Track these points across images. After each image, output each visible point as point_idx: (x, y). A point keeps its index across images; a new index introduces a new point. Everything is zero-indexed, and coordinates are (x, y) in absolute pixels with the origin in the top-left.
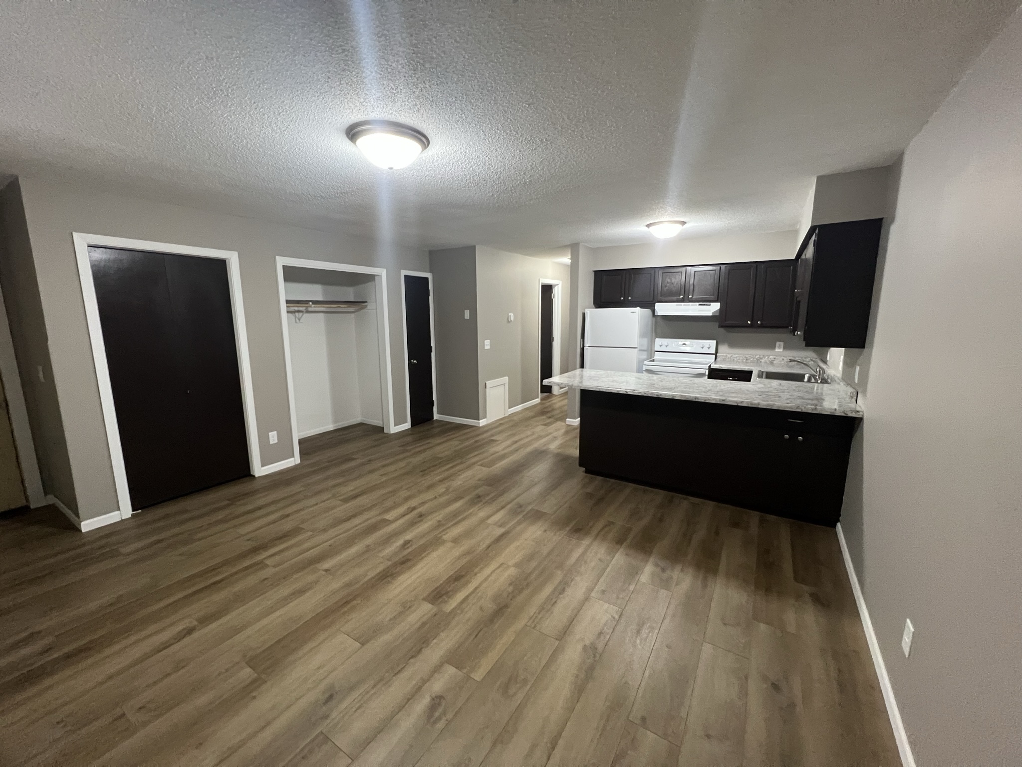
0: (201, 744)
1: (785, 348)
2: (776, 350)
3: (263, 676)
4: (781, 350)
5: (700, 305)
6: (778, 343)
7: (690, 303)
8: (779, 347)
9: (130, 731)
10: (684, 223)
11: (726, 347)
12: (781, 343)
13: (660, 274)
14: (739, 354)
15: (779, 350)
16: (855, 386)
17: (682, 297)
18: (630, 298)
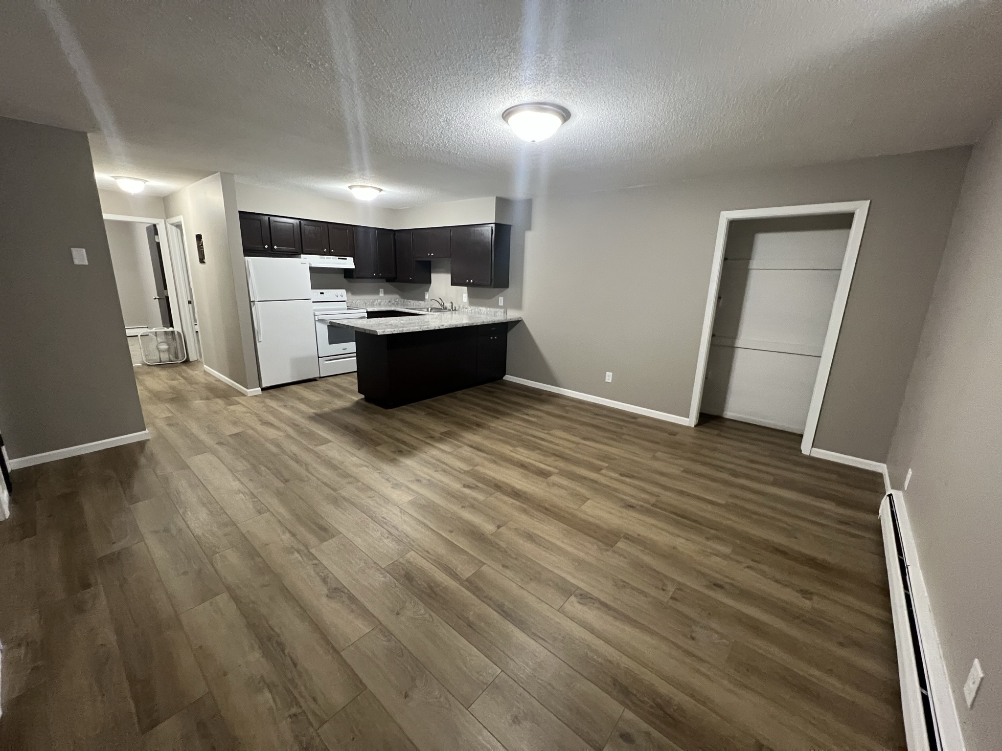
0: (674, 548)
1: (385, 293)
3: (622, 535)
4: (383, 295)
5: (339, 258)
6: (380, 290)
7: (332, 257)
8: (382, 293)
9: (680, 587)
10: (381, 190)
11: (350, 294)
12: (383, 290)
13: (302, 226)
14: (361, 300)
15: (381, 295)
16: (501, 307)
17: (325, 250)
18: (275, 247)
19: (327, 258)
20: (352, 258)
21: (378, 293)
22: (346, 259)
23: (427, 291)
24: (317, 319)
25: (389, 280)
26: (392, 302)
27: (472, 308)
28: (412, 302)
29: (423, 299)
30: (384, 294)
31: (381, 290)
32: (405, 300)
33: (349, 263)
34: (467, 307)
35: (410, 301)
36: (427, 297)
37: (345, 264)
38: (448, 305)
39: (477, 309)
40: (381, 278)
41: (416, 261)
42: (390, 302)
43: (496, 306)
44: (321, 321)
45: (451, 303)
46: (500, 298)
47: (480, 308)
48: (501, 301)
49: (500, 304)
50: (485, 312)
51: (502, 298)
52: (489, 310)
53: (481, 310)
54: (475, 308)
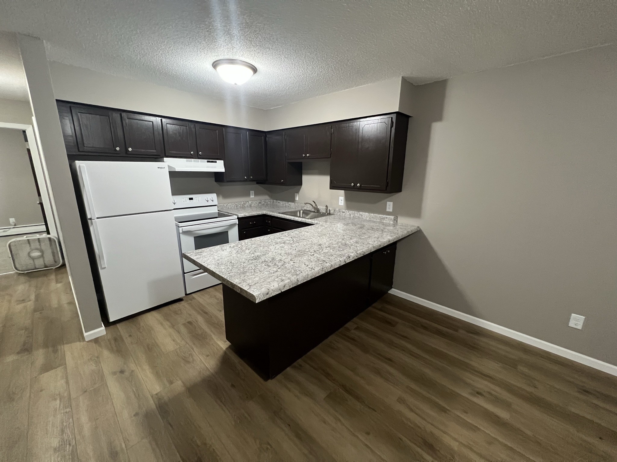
1: (256, 194)
2: (251, 197)
5: (208, 162)
7: (199, 160)
10: (255, 70)
11: (221, 198)
12: (253, 192)
13: (164, 124)
14: (231, 203)
15: (252, 196)
16: (389, 214)
17: (192, 152)
18: (130, 149)
19: (194, 161)
20: (223, 161)
21: (249, 195)
22: (216, 162)
23: (298, 192)
24: (181, 232)
25: (259, 182)
26: (262, 203)
27: (351, 212)
28: (282, 203)
29: (293, 200)
30: (255, 196)
31: (252, 192)
32: (275, 201)
33: (219, 166)
34: (344, 211)
35: (279, 201)
36: (297, 199)
37: (215, 167)
38: (322, 209)
39: (357, 214)
40: (252, 180)
41: (289, 163)
42: (260, 203)
43: (384, 212)
44: (186, 233)
45: (327, 206)
46: (388, 203)
47: (361, 213)
48: (390, 206)
49: (388, 210)
50: (367, 218)
51: (391, 203)
52: (373, 216)
53: (362, 215)
54: (354, 212)
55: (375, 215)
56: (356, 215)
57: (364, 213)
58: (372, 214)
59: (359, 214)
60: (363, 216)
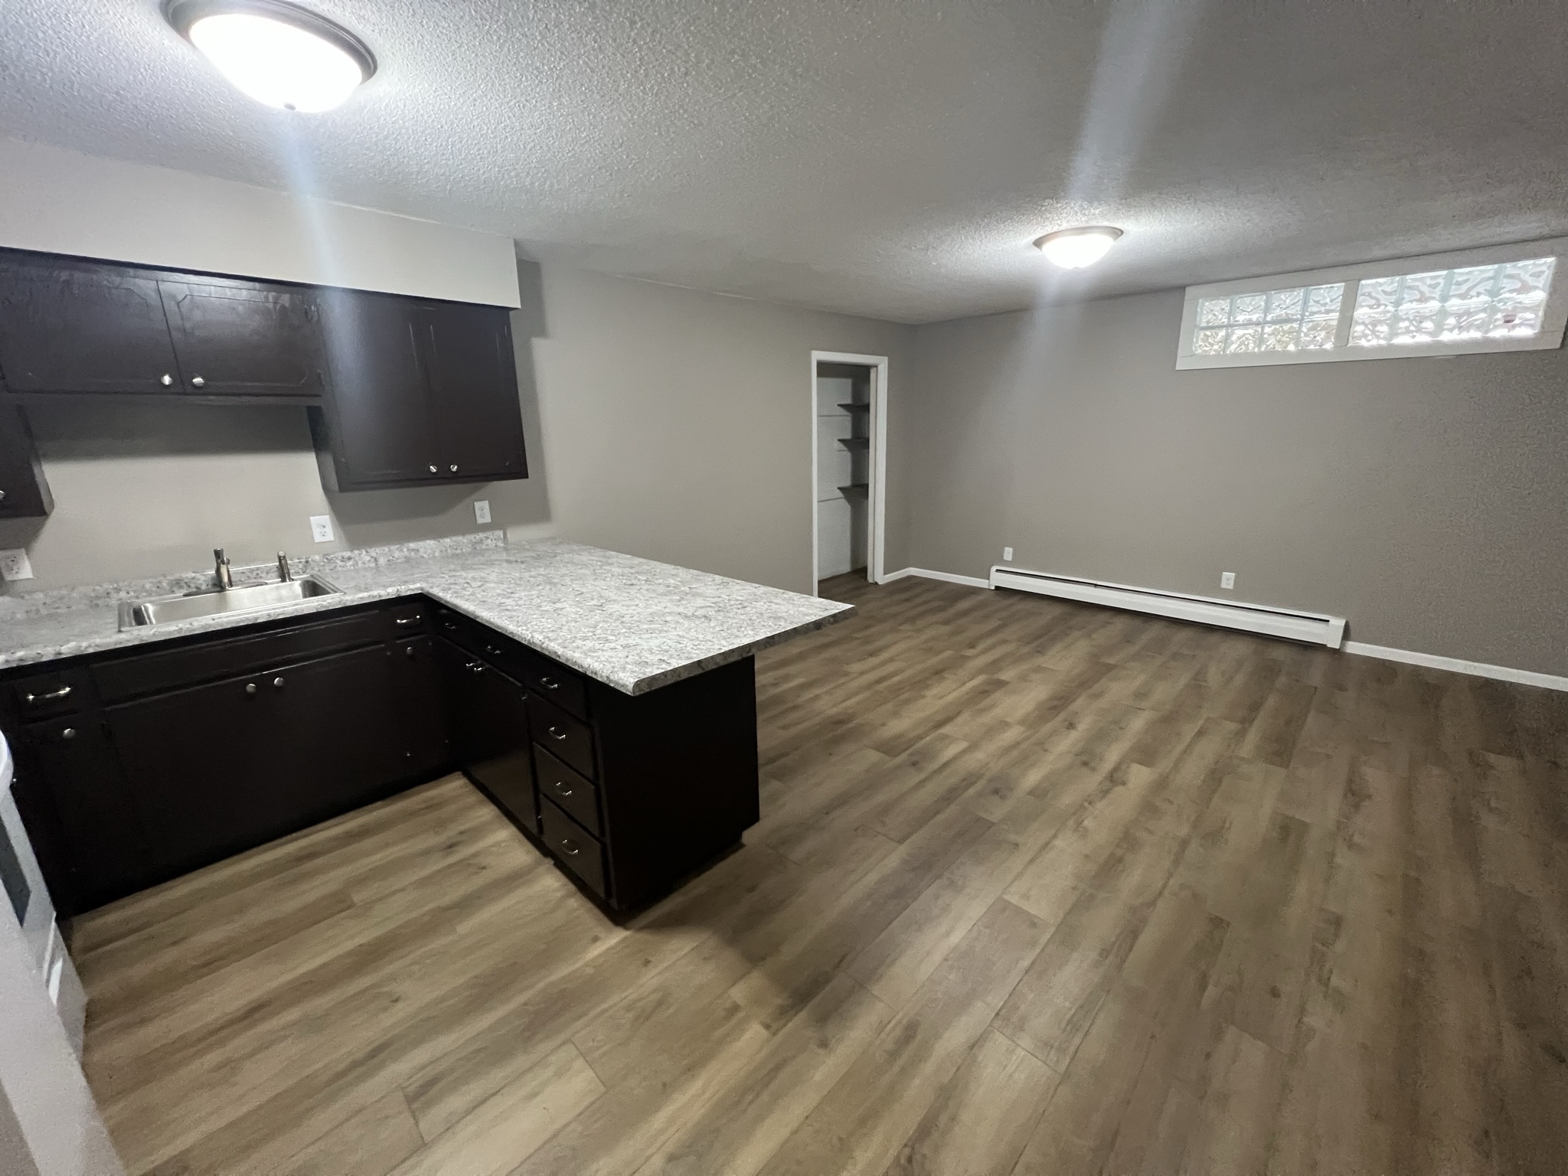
16: (485, 528)
27: (373, 551)
39: (399, 551)
43: (472, 527)
46: (477, 505)
47: (412, 545)
48: (483, 510)
49: (480, 521)
50: (435, 552)
51: (486, 504)
52: (452, 544)
53: (418, 550)
54: (387, 549)
55: (455, 538)
56: (397, 554)
57: (421, 543)
58: (448, 540)
59: (405, 550)
60: (421, 550)
